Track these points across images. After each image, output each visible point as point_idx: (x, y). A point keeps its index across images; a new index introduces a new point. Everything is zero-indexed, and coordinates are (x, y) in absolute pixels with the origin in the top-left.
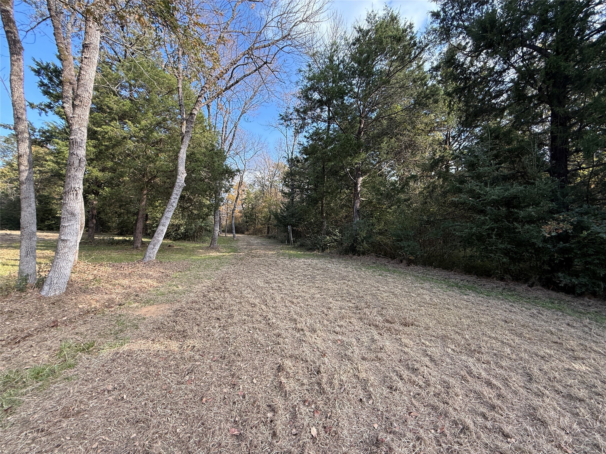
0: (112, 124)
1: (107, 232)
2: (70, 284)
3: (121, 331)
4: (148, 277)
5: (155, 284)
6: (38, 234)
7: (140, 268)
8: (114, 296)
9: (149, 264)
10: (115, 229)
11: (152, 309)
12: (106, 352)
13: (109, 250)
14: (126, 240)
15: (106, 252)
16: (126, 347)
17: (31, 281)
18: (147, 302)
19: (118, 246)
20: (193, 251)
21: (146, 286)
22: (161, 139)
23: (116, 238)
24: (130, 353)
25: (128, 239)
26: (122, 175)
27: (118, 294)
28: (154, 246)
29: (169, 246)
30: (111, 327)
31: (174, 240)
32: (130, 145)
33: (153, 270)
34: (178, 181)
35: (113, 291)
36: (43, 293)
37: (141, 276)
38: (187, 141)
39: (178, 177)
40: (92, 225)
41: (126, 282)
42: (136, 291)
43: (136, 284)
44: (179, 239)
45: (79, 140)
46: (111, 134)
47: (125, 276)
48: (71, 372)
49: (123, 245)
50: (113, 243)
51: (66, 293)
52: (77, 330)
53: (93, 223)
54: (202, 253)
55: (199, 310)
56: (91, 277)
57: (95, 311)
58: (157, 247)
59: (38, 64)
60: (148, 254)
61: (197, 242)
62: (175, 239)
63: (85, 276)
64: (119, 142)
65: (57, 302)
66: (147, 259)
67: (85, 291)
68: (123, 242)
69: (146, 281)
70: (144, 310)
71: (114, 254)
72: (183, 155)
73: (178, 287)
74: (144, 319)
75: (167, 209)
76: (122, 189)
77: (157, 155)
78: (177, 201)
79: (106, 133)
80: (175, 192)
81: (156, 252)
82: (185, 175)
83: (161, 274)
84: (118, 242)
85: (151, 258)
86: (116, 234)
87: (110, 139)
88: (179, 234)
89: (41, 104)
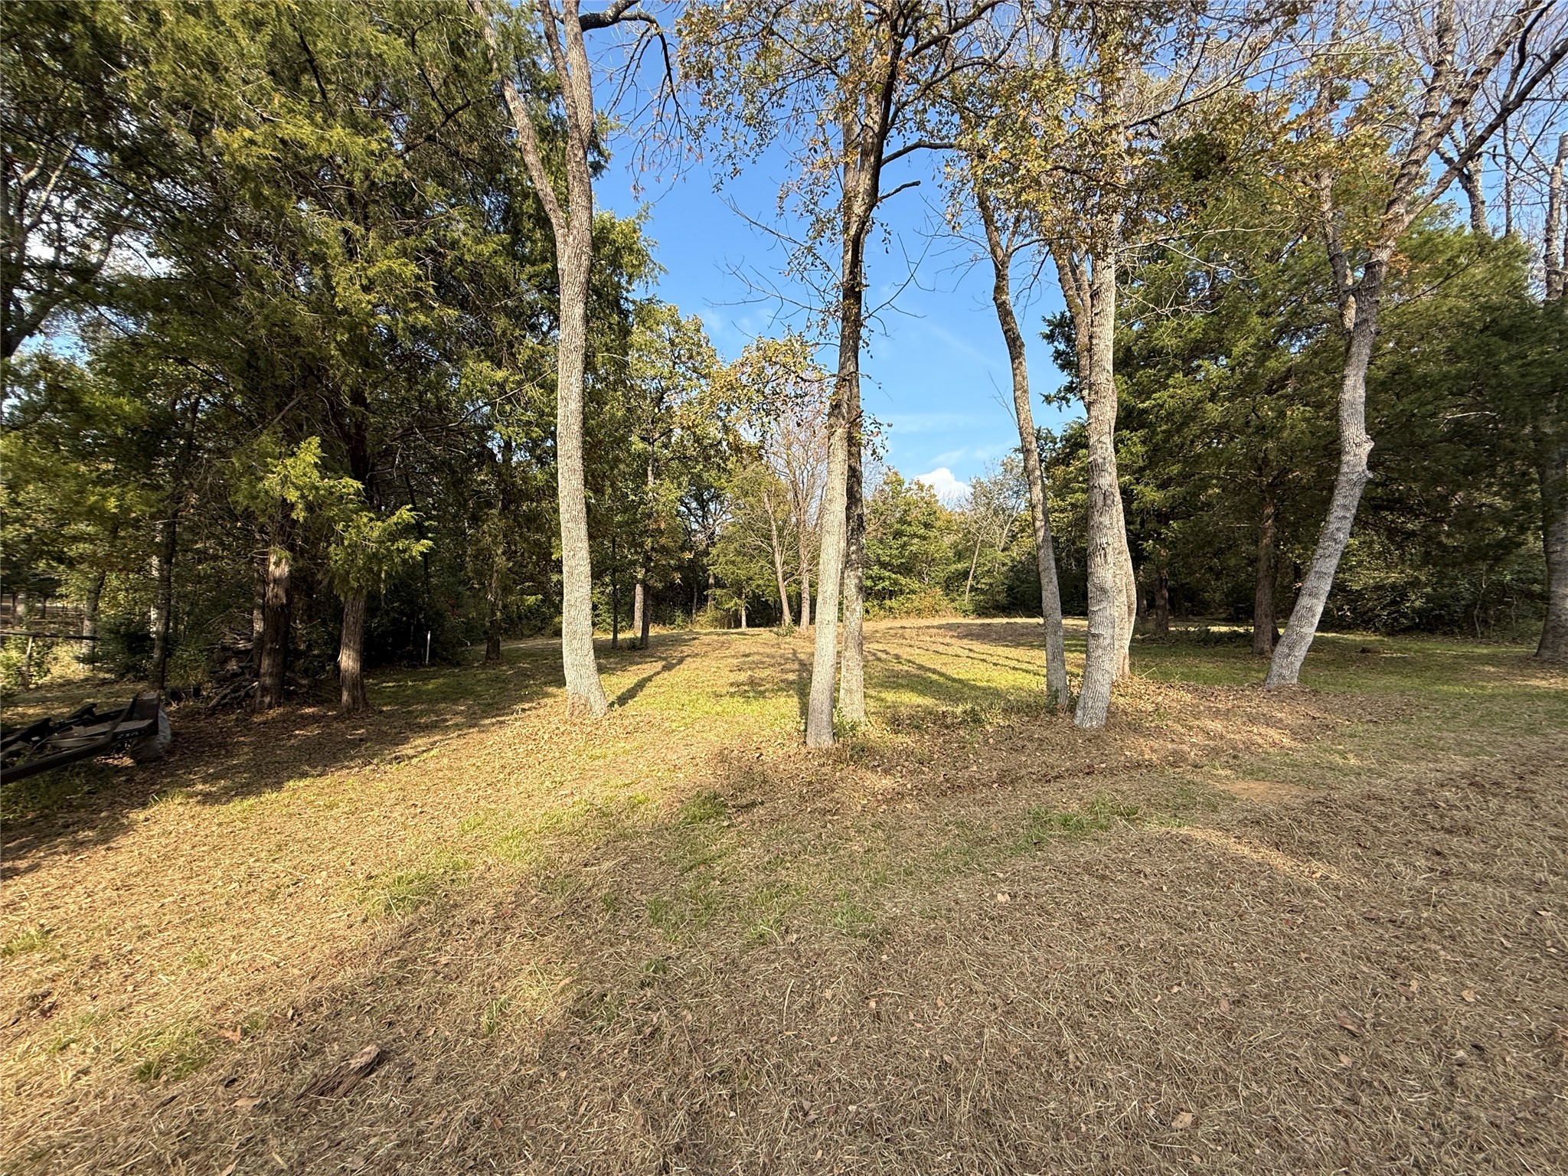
0: (1171, 382)
1: (1202, 614)
2: (1111, 712)
3: (1185, 807)
4: (1269, 721)
5: (1286, 741)
6: (1064, 622)
7: (1256, 703)
8: (1186, 748)
9: (1279, 694)
10: (1220, 607)
11: (1259, 787)
12: (1153, 828)
13: (1196, 656)
14: (1238, 635)
15: (1189, 661)
16: (1185, 831)
17: (1063, 701)
18: (1251, 773)
19: (1219, 648)
20: (1451, 670)
21: (1260, 741)
22: (1289, 370)
23: (1214, 629)
24: (1187, 841)
25: (1241, 630)
26: (1204, 485)
27: (1193, 745)
28: (1291, 648)
29: (1364, 651)
30: (1170, 797)
31: (1388, 635)
32: (1214, 412)
33: (1287, 709)
34: (1345, 469)
35: (1187, 738)
36: (1077, 722)
37: (1252, 720)
38: (1362, 352)
39: (1345, 458)
40: (1162, 602)
41: (1216, 726)
42: (1234, 749)
43: (1237, 733)
44: (1406, 631)
45: (1100, 461)
46: (1171, 403)
47: (1216, 714)
48: (1103, 835)
49: (1231, 646)
50: (1208, 641)
51: (1108, 727)
52: (1117, 786)
53: (1163, 597)
54: (1490, 677)
55: (1384, 818)
56: (1150, 708)
57: (1150, 766)
58: (1301, 652)
59: (1050, 323)
60: (1275, 667)
61: (1487, 641)
62: (1392, 630)
63: (1141, 705)
64: (1191, 414)
65: (1094, 739)
66: (1275, 681)
67: (1136, 728)
68: (1230, 639)
69: (1262, 730)
70: (1240, 785)
71: (1207, 667)
72: (1354, 390)
73: (1345, 758)
74: (1234, 799)
75: (1320, 551)
76: (1206, 518)
77: (1282, 415)
78: (1347, 525)
79: (1162, 406)
80: (1339, 500)
81: (1298, 665)
82: (1369, 446)
83: (1307, 722)
84: (1220, 638)
85: (1284, 678)
86: (1224, 620)
87: (1170, 415)
88: (1404, 615)
89: (1059, 391)
